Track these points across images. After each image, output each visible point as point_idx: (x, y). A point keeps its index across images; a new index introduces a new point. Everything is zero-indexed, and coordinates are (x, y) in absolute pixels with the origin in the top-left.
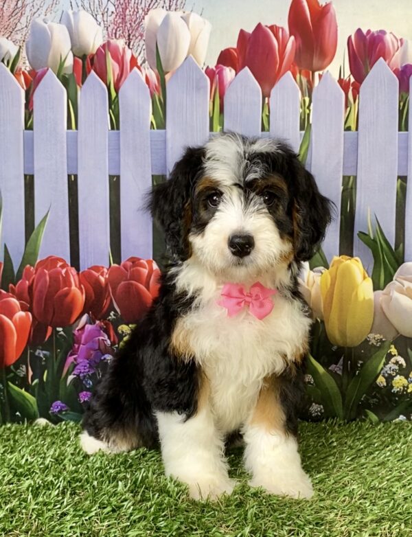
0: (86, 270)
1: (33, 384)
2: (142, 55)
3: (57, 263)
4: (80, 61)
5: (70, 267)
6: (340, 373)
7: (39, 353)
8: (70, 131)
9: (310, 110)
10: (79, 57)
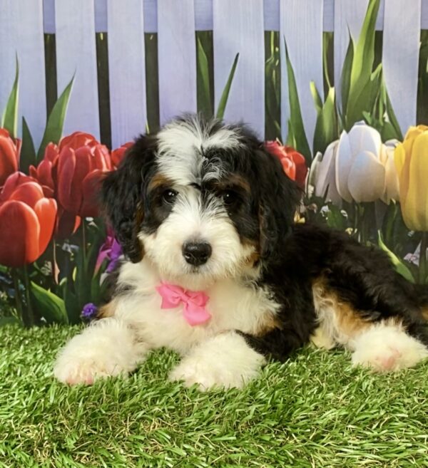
0: (119, 147)
1: (61, 283)
3: (85, 140)
5: (100, 145)
6: (416, 263)
7: (67, 248)
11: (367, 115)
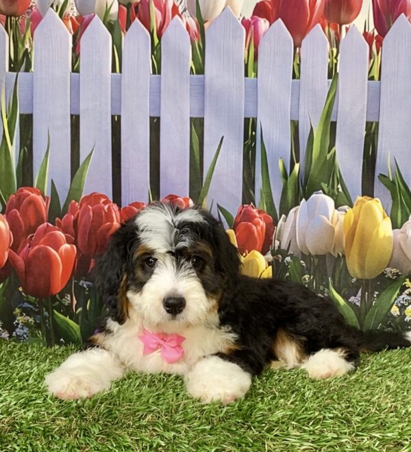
0: (127, 206)
1: (77, 312)
2: (183, 4)
3: (100, 199)
4: (125, 9)
5: (112, 204)
6: (358, 304)
7: (83, 284)
8: (114, 74)
9: (337, 60)
10: (124, 6)
11: (324, 186)
